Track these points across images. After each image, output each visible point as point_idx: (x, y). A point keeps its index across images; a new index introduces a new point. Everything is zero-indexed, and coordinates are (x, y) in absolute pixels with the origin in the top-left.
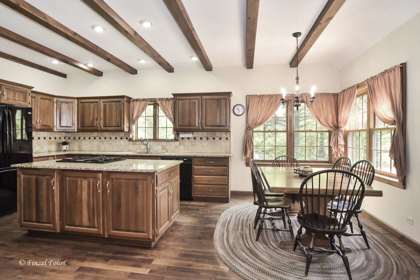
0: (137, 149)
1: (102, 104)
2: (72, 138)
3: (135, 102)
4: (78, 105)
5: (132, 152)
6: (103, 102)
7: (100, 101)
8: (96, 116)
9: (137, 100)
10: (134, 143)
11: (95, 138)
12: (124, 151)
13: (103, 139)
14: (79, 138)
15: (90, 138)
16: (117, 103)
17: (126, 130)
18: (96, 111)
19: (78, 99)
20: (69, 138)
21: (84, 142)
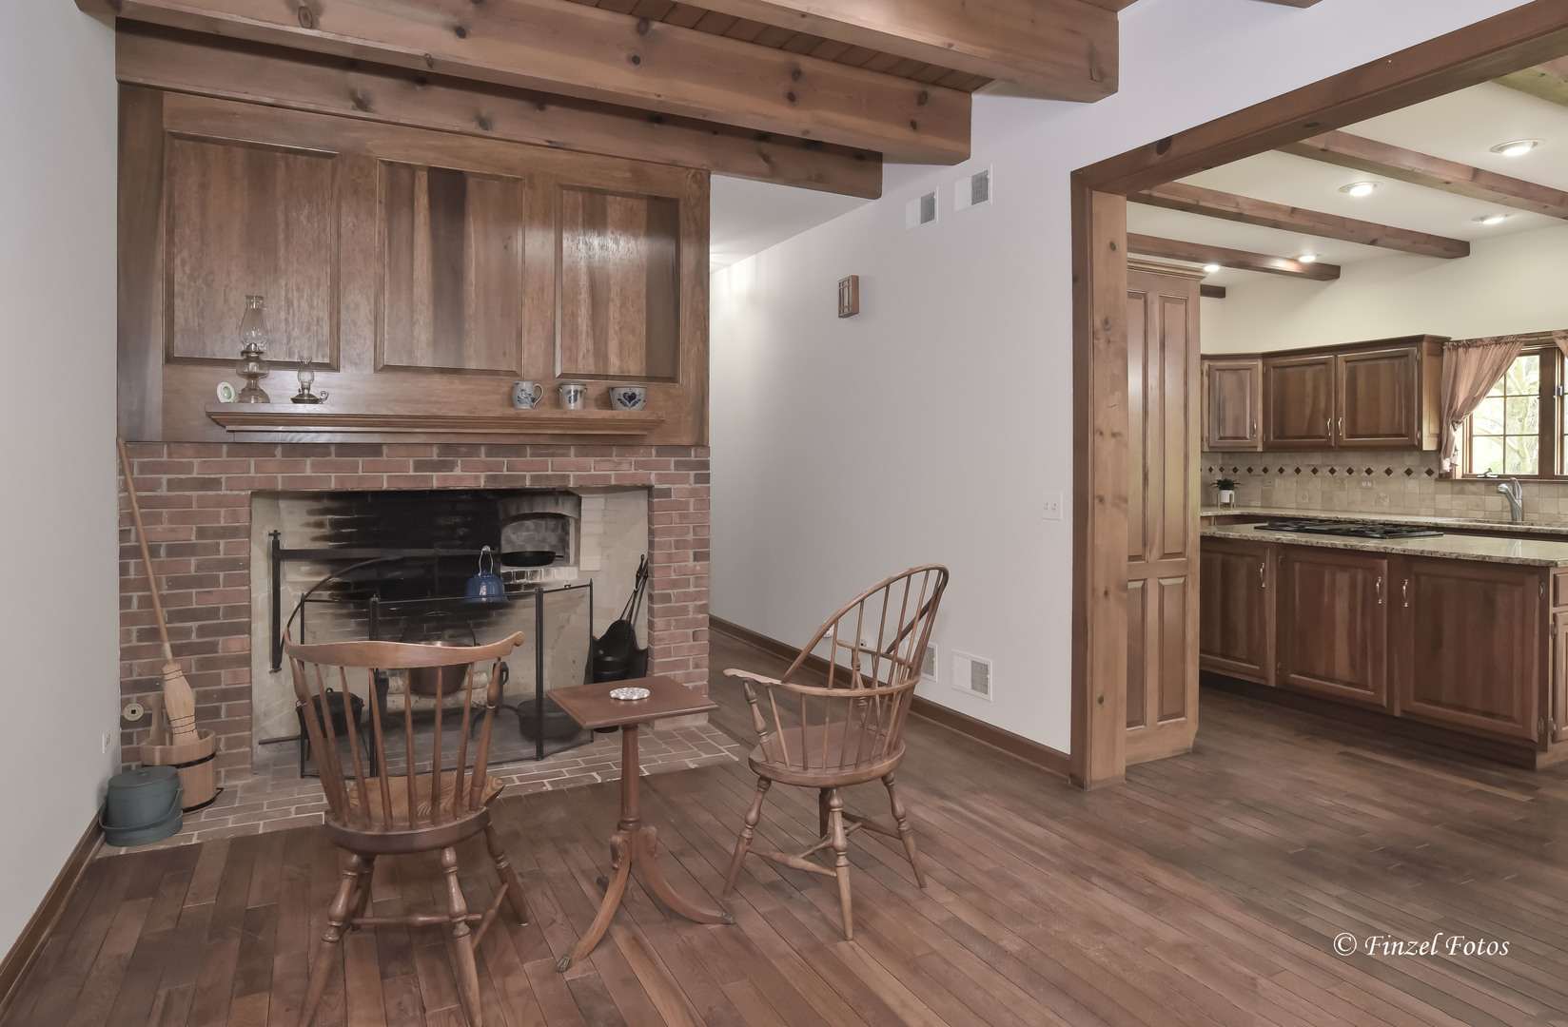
0: (1468, 510)
1: (1343, 368)
2: (1243, 470)
3: (1461, 350)
4: (1265, 376)
5: (1451, 517)
6: (1347, 362)
7: (1336, 357)
8: (1322, 405)
9: (1470, 344)
10: (1457, 488)
11: (1315, 471)
12: (1418, 515)
13: (1341, 472)
14: (1265, 470)
15: (1298, 471)
16: (1396, 362)
17: (1429, 444)
18: (1322, 391)
19: (1266, 356)
20: (1235, 470)
21: (1278, 482)
